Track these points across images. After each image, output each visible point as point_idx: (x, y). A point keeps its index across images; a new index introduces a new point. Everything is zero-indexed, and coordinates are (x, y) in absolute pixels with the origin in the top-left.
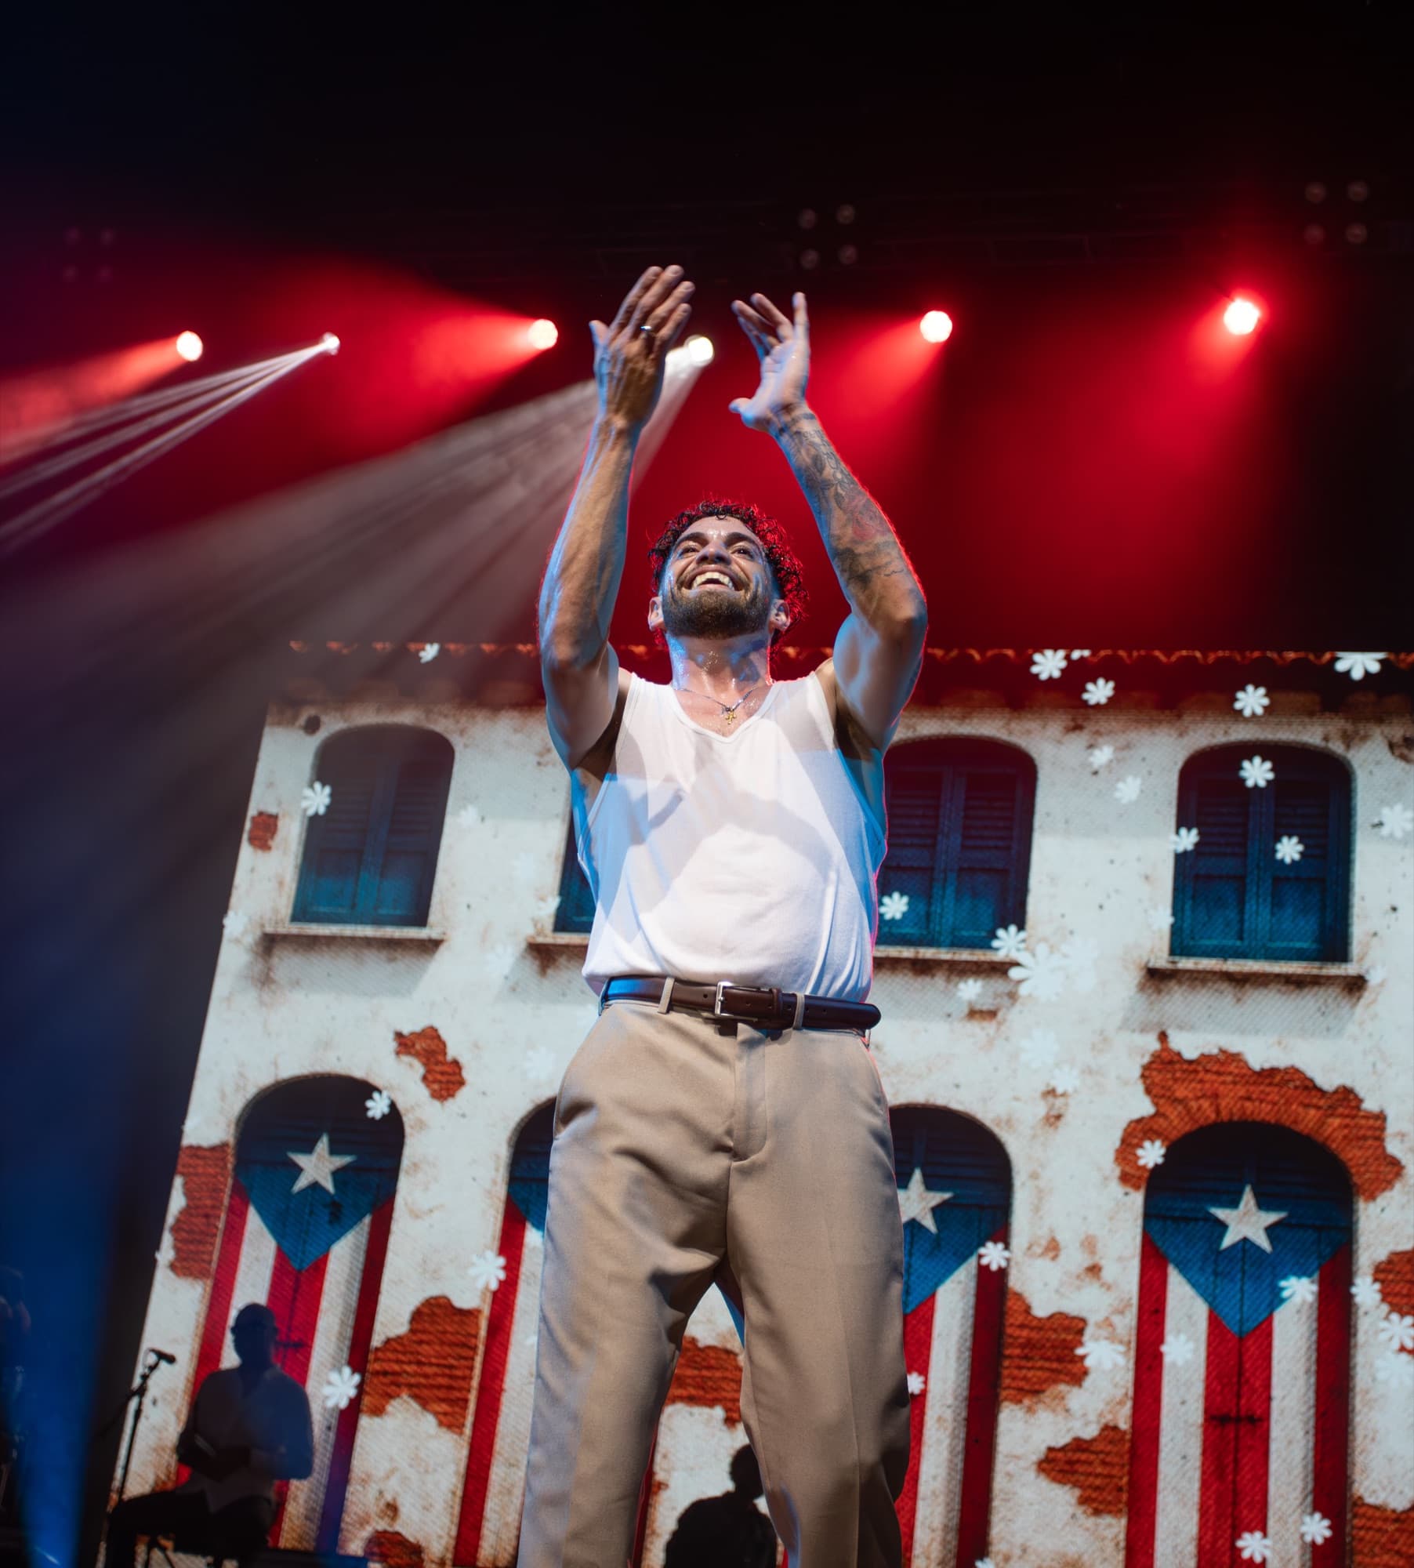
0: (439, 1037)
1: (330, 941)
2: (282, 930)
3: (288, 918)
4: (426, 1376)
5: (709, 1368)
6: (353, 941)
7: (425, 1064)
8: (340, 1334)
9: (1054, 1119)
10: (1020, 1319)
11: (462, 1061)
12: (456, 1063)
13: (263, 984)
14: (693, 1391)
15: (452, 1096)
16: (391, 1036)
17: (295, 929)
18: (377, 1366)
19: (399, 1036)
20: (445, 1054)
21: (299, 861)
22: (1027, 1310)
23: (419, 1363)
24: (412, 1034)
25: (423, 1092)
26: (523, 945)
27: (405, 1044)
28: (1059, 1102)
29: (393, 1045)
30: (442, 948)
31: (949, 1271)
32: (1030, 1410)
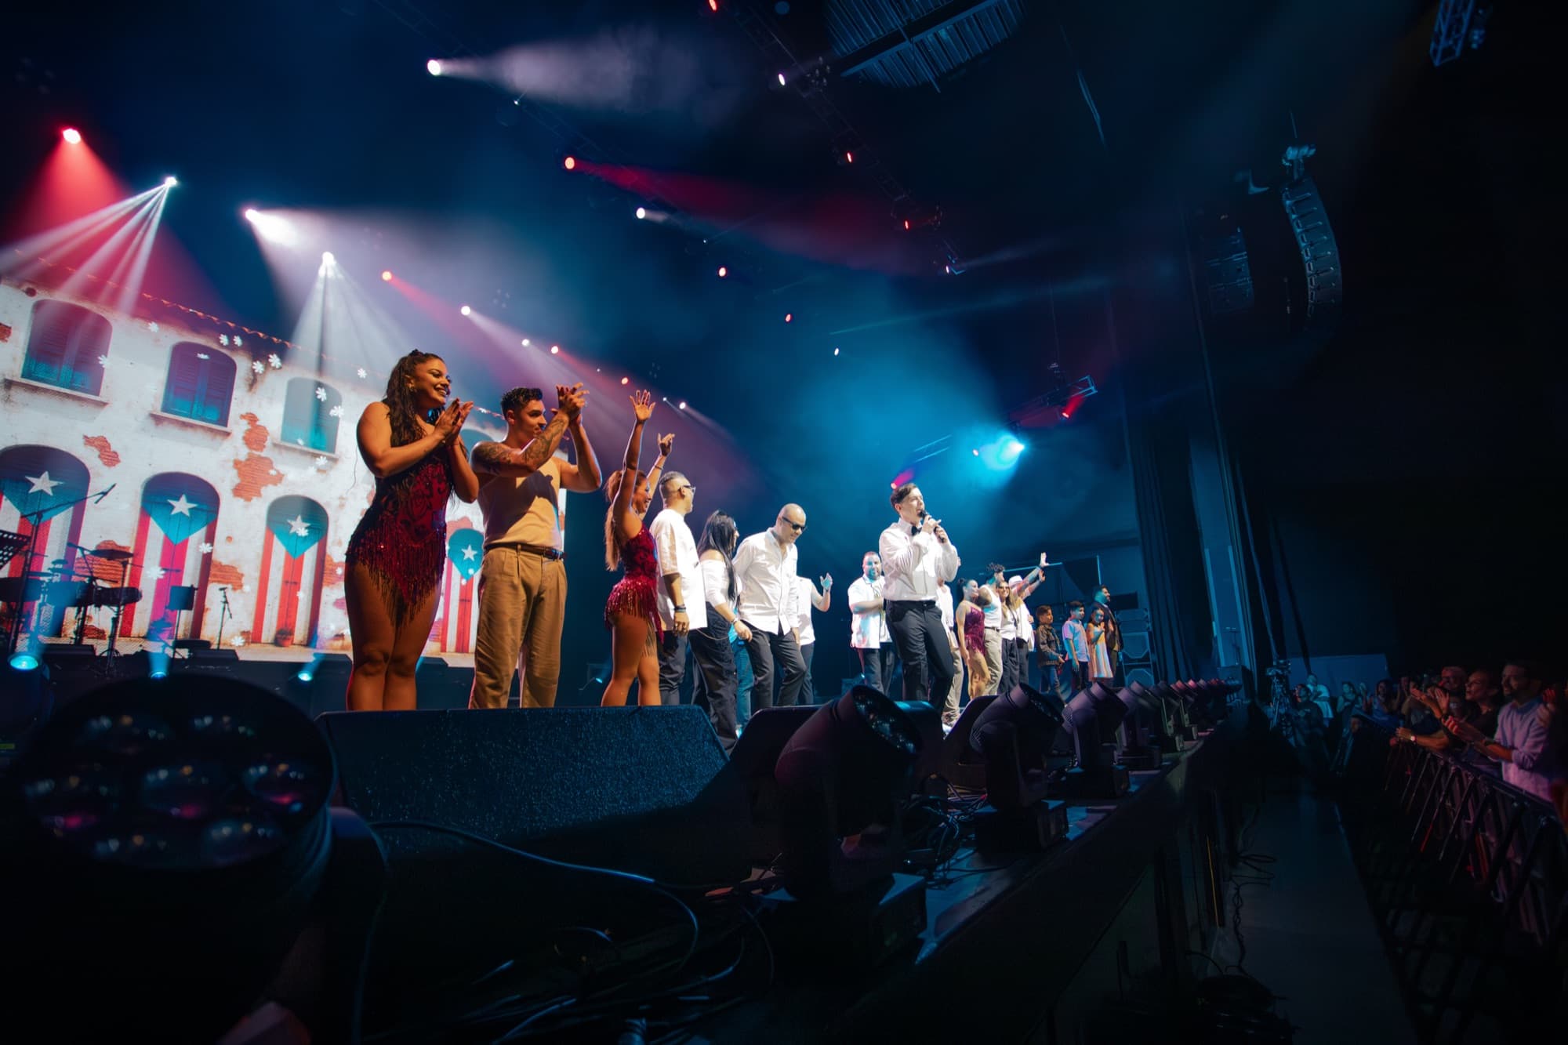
0: (107, 442)
1: (46, 391)
2: (15, 379)
3: (20, 376)
4: (104, 569)
5: (225, 572)
6: (59, 393)
7: (100, 451)
8: (59, 551)
9: (342, 506)
10: (329, 563)
11: (119, 452)
12: (115, 453)
13: (6, 401)
14: (219, 579)
15: (114, 465)
16: (82, 437)
17: (24, 381)
18: (79, 565)
19: (86, 437)
20: (110, 449)
21: (25, 351)
22: (332, 560)
23: (100, 565)
24: (93, 437)
25: (99, 462)
26: (147, 414)
27: (88, 441)
28: (343, 501)
29: (82, 441)
30: (107, 407)
31: (308, 547)
32: (332, 589)
